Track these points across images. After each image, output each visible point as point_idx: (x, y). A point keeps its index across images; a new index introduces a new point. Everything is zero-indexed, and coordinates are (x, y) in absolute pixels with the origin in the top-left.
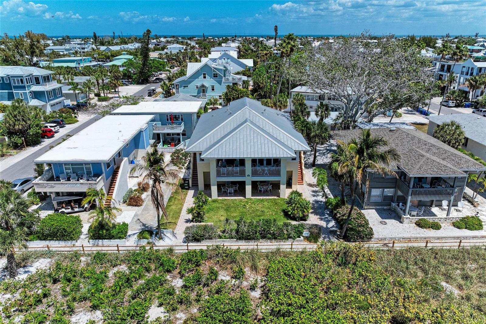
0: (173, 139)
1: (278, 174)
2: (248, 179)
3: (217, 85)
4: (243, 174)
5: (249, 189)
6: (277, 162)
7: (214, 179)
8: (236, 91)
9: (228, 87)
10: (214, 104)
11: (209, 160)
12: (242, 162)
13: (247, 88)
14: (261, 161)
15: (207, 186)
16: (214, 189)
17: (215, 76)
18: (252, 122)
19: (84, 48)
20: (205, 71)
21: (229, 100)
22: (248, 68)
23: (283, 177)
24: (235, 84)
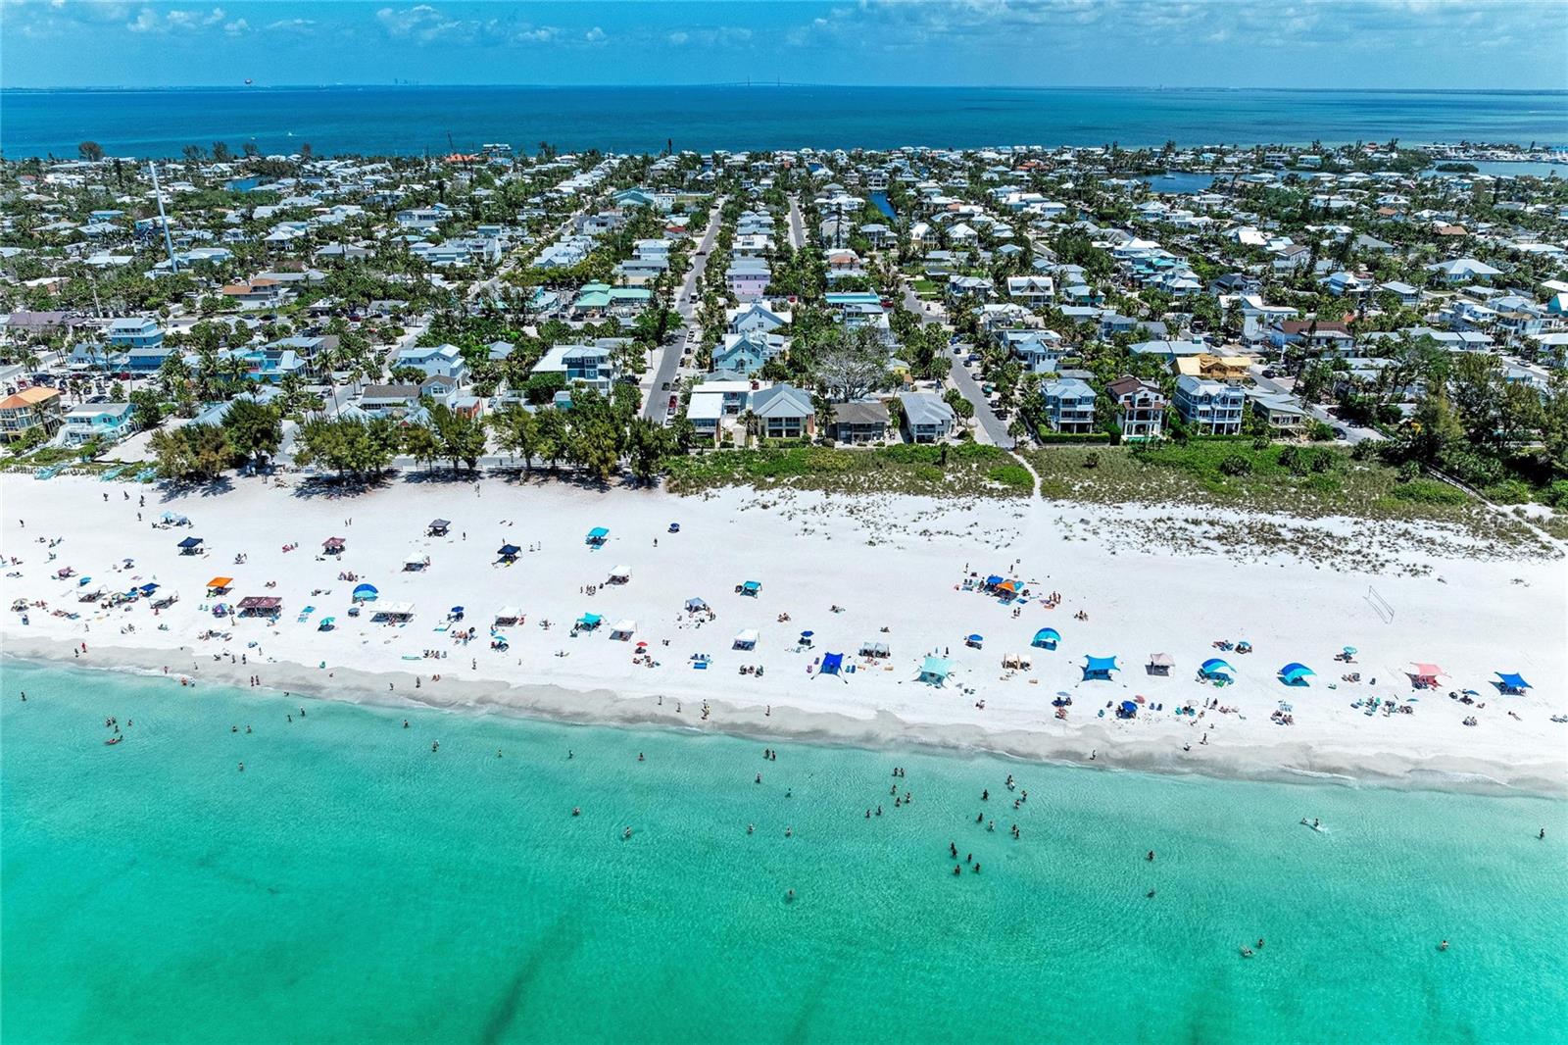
0: (734, 410)
1: (798, 425)
2: (784, 428)
3: (754, 359)
4: (781, 425)
5: (784, 433)
6: (798, 419)
7: (767, 428)
8: (774, 365)
9: (766, 362)
10: (754, 379)
11: (765, 418)
12: (781, 419)
13: (784, 358)
14: (791, 418)
15: (763, 433)
16: (767, 433)
17: (754, 350)
18: (786, 400)
19: (481, 247)
20: (743, 345)
21: (767, 374)
22: (785, 324)
23: (802, 427)
24: (772, 359)
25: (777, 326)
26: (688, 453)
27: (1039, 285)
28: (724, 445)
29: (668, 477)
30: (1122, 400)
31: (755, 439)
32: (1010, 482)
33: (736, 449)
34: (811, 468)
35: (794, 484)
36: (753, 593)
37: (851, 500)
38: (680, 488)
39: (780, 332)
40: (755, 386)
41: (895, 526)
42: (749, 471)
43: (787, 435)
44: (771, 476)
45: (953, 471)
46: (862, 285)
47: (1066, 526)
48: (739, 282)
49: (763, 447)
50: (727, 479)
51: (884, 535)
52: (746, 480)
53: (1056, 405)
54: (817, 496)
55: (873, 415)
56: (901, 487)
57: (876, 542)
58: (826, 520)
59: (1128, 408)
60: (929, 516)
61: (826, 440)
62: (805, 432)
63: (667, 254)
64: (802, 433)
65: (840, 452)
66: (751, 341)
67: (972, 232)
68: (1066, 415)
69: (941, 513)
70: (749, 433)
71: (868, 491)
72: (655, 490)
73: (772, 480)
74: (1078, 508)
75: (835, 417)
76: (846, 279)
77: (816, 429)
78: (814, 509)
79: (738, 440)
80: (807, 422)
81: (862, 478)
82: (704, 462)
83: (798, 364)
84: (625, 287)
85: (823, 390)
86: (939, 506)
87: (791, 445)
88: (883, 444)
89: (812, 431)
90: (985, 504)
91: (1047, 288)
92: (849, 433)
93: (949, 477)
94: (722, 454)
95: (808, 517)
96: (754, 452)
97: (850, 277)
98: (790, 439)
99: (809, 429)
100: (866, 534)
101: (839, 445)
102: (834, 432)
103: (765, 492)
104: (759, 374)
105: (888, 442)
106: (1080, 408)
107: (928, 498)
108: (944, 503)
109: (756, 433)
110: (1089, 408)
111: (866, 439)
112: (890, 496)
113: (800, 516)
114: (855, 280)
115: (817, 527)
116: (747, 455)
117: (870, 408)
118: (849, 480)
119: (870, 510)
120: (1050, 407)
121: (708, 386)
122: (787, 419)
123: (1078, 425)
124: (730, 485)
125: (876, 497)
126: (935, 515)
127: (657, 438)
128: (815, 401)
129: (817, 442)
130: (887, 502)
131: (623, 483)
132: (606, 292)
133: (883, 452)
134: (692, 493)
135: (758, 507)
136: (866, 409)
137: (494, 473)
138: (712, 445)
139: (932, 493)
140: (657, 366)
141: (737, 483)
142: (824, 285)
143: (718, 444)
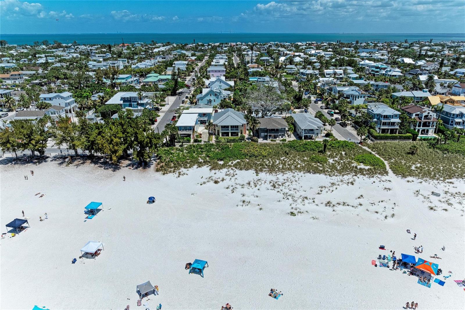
0: (203, 122)
1: (238, 130)
2: (230, 131)
3: (216, 99)
4: (228, 130)
5: (230, 134)
6: (238, 126)
7: (221, 131)
8: (225, 102)
9: (222, 100)
10: (215, 108)
11: (219, 126)
12: (228, 127)
13: (231, 100)
14: (233, 126)
15: (219, 134)
16: (221, 134)
17: (216, 95)
18: (231, 116)
20: (211, 93)
21: (222, 106)
22: (231, 86)
23: (239, 131)
24: (225, 99)
25: (227, 87)
26: (175, 145)
27: (338, 73)
28: (196, 141)
29: (158, 161)
30: (414, 116)
31: (214, 138)
32: (370, 164)
33: (202, 143)
34: (246, 155)
35: (235, 166)
36: (200, 271)
37: (272, 177)
38: (163, 169)
39: (229, 90)
40: (216, 111)
41: (306, 198)
42: (208, 156)
43: (232, 135)
44: (221, 160)
45: (331, 156)
46: (263, 74)
47: (425, 197)
48: (213, 73)
49: (218, 142)
50: (194, 162)
51: (300, 205)
52: (206, 162)
53: (378, 119)
54: (249, 175)
55: (279, 124)
56: (303, 168)
57: (295, 212)
58: (257, 193)
59: (418, 120)
60: (327, 189)
61: (253, 138)
62: (241, 133)
63: (186, 66)
64: (239, 134)
65: (262, 145)
66: (215, 90)
67: (301, 60)
68: (385, 124)
69: (335, 187)
70: (210, 134)
71: (283, 170)
72: (148, 169)
73: (221, 163)
74: (424, 183)
75: (259, 125)
76: (256, 72)
77: (247, 132)
78: (249, 184)
79: (205, 138)
80: (243, 129)
81: (278, 162)
82: (182, 151)
83: (237, 101)
84: (165, 75)
85: (250, 112)
86: (332, 181)
87: (233, 141)
88: (285, 140)
89: (245, 133)
90: (361, 179)
91: (341, 74)
92: (266, 134)
93: (331, 161)
94: (194, 146)
95: (245, 190)
96: (212, 145)
97: (258, 71)
98: (233, 138)
99: (243, 132)
100: (286, 205)
101: (260, 140)
102: (257, 133)
103: (217, 171)
104: (218, 106)
105: (288, 139)
106: (393, 120)
107: (322, 176)
108: (335, 179)
109: (215, 134)
110: (397, 120)
111: (275, 137)
112: (299, 175)
113: (239, 190)
114: (260, 72)
115: (252, 199)
116: (209, 146)
117: (277, 120)
118: (270, 163)
119: (287, 184)
120: (375, 120)
121: (191, 110)
122: (231, 127)
123: (391, 129)
124: (196, 166)
125: (289, 175)
126: (331, 189)
127: (148, 137)
128: (247, 117)
129: (248, 139)
130: (297, 179)
131: (129, 165)
132: (157, 77)
133: (287, 145)
134: (170, 172)
135: (212, 183)
136: (275, 121)
137: (55, 158)
138: (189, 141)
139: (323, 172)
140: (171, 103)
141: (200, 165)
142: (247, 74)
143: (192, 140)
